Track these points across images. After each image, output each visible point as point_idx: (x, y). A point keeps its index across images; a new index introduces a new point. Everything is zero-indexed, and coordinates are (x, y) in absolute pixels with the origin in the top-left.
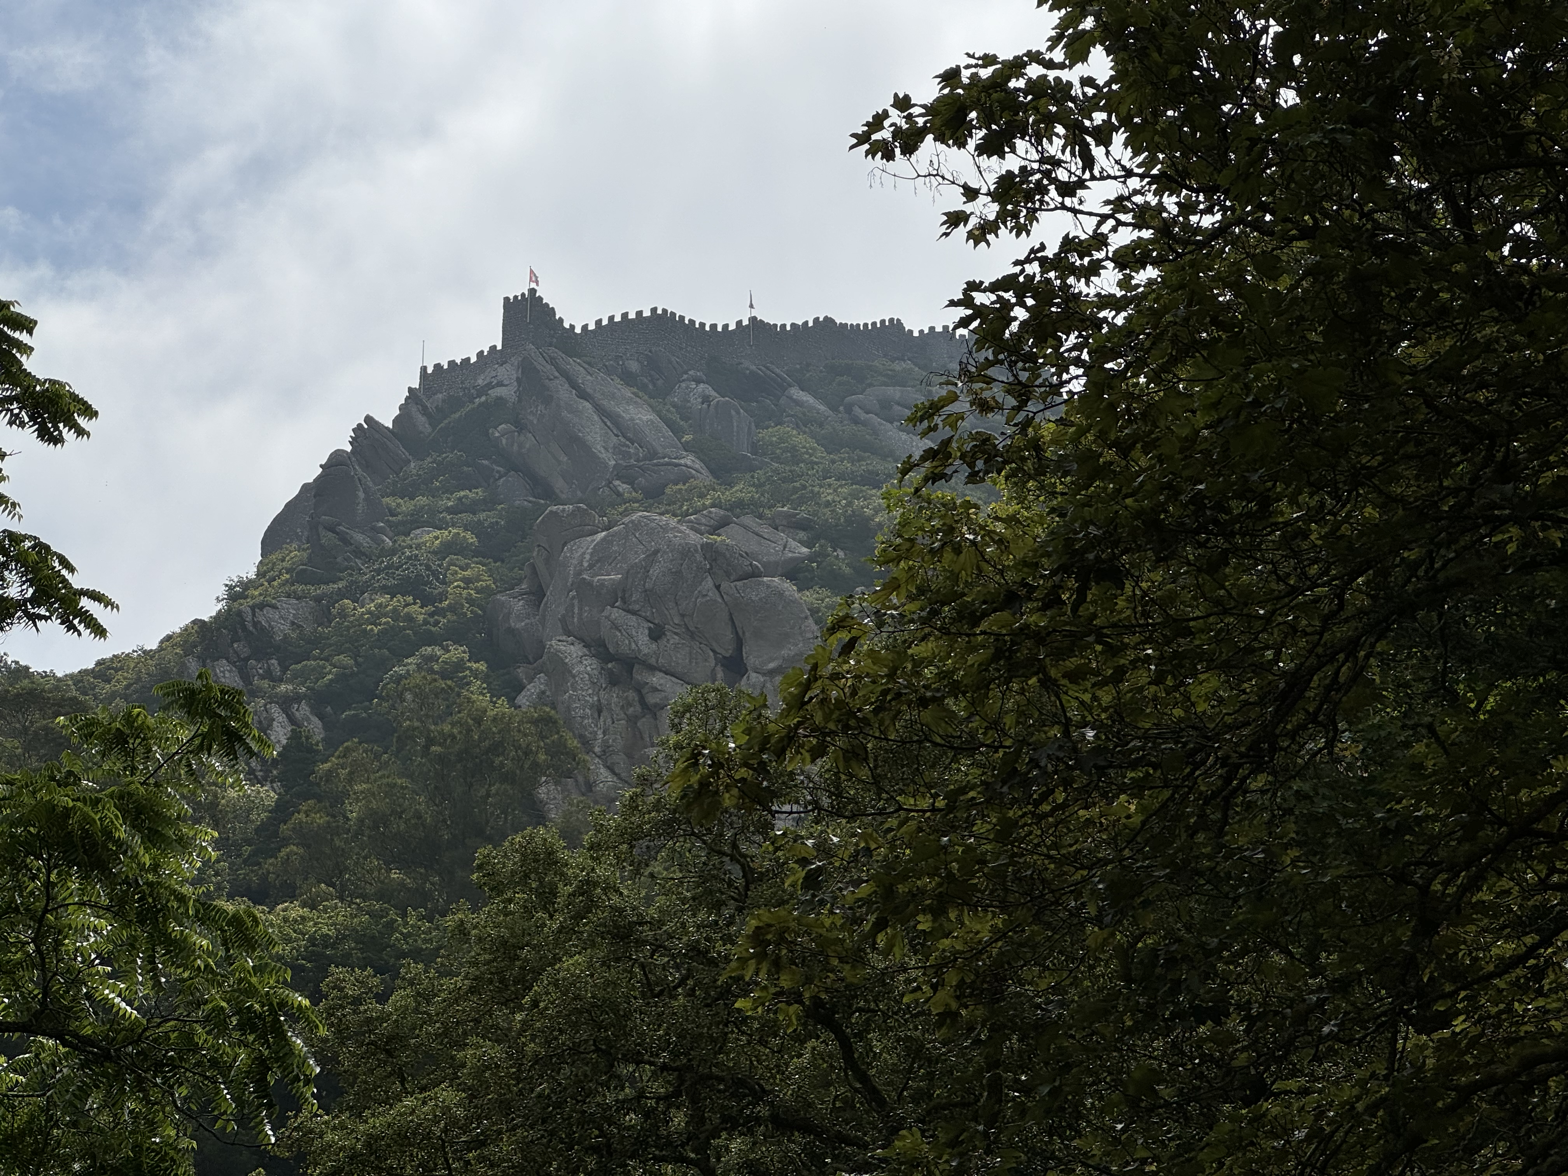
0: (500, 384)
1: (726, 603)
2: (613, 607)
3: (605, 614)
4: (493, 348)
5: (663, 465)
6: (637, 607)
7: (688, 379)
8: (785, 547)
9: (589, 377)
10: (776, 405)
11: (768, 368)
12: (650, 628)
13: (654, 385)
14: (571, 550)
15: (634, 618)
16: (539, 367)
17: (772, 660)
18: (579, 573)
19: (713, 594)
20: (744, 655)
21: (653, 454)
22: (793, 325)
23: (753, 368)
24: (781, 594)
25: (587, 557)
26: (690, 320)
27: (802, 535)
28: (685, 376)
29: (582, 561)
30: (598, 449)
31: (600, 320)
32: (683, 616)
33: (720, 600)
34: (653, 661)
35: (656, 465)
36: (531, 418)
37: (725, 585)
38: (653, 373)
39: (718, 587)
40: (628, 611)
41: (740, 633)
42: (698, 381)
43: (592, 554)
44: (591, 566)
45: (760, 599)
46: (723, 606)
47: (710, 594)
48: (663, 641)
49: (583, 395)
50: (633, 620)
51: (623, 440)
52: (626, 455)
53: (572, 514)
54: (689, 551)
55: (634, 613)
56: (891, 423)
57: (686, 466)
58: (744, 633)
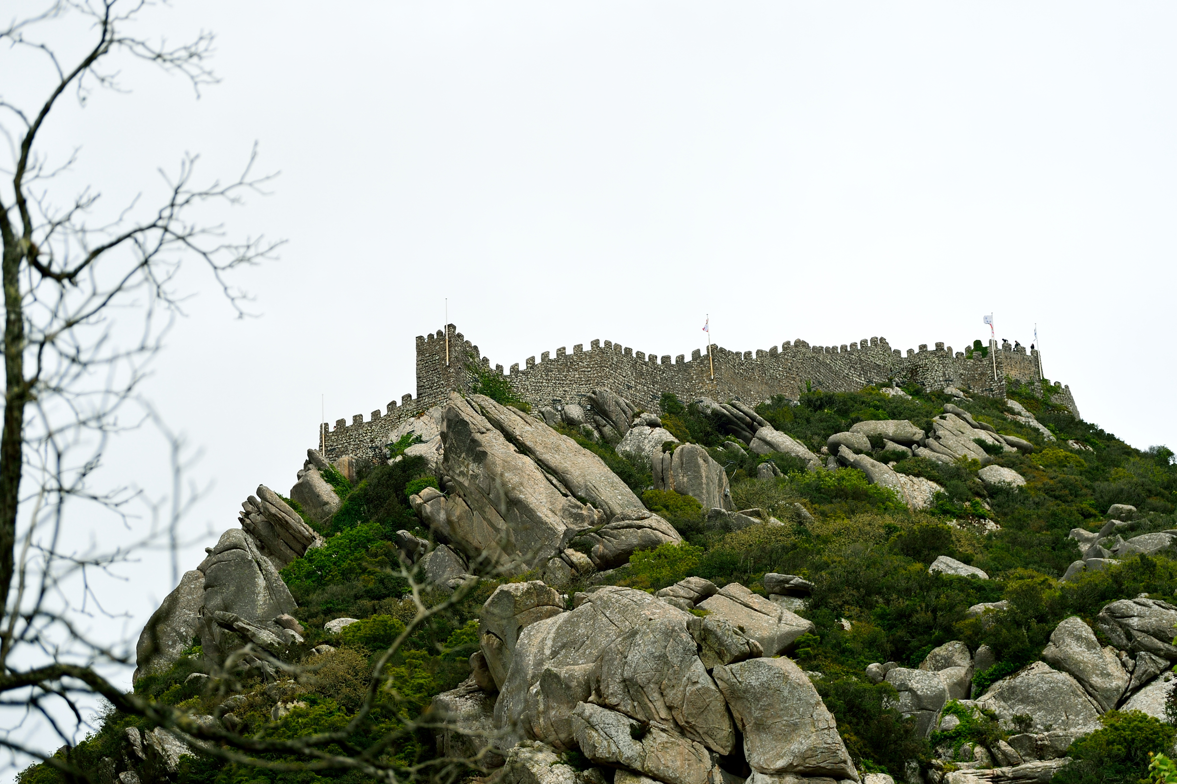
0: (419, 440)
1: (721, 691)
2: (586, 702)
3: (578, 710)
4: (407, 398)
5: (623, 527)
6: (613, 701)
7: (641, 424)
8: (780, 620)
9: (528, 428)
10: (746, 450)
11: (734, 406)
12: (632, 726)
13: (600, 432)
14: (529, 636)
15: (612, 714)
16: (467, 419)
17: (780, 756)
18: (540, 663)
19: (705, 681)
20: (746, 753)
21: (609, 516)
22: (758, 352)
23: (716, 405)
24: (785, 677)
25: (549, 643)
26: (637, 353)
27: (798, 603)
28: (637, 420)
29: (543, 649)
30: (544, 513)
31: (533, 358)
32: (670, 708)
33: (713, 687)
34: (637, 765)
35: (616, 528)
36: (461, 479)
37: (718, 669)
38: (598, 418)
39: (710, 672)
40: (605, 706)
41: (740, 726)
42: (653, 425)
43: (554, 640)
44: (554, 654)
45: (762, 684)
46: (718, 694)
47: (701, 680)
48: (648, 741)
49: (523, 449)
50: (610, 716)
51: (573, 500)
52: (578, 518)
53: (528, 592)
54: (673, 630)
55: (612, 708)
56: (886, 463)
57: (651, 527)
58: (744, 725)
